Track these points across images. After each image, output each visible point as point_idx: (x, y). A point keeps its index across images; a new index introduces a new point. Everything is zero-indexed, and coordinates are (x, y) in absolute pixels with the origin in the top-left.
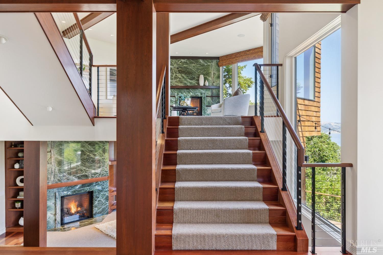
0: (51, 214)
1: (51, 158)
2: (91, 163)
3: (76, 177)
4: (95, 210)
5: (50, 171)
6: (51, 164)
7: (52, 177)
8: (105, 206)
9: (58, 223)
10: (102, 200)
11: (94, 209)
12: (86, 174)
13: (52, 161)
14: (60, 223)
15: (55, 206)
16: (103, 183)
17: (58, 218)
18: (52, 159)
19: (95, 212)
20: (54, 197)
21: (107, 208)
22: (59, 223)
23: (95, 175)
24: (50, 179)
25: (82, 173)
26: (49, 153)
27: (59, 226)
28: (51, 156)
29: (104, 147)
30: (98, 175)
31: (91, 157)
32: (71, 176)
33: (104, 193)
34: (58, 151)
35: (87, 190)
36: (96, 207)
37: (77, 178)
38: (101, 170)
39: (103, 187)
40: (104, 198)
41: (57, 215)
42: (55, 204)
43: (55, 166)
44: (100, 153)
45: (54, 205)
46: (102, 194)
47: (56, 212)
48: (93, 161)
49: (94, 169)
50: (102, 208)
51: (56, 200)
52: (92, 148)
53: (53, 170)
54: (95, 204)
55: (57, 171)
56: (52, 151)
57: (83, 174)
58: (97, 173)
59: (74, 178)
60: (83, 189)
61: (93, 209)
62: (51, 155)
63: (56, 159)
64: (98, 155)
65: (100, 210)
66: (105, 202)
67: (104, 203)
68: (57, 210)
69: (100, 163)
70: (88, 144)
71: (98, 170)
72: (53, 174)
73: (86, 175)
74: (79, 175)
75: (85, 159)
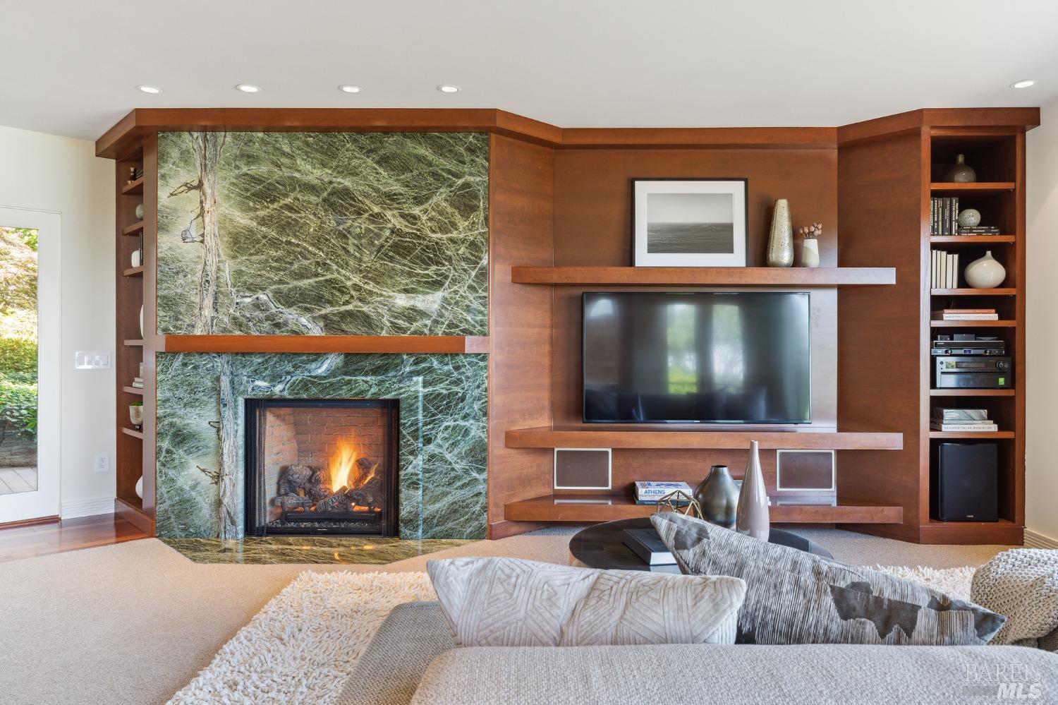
0: (204, 471)
1: (201, 215)
2: (391, 259)
3: (314, 318)
4: (411, 501)
5: (199, 274)
6: (203, 242)
7: (208, 302)
8: (467, 492)
10: (448, 456)
11: (404, 495)
12: (365, 309)
13: (208, 228)
14: (240, 521)
15: (219, 440)
16: (457, 368)
17: (229, 494)
18: (207, 220)
19: (408, 509)
20: (214, 396)
22: (236, 524)
23: (411, 319)
24: (196, 311)
25: (347, 303)
26: (195, 194)
27: (233, 536)
28: (202, 208)
29: (460, 182)
30: (426, 325)
31: (390, 225)
32: (292, 310)
33: (461, 423)
35: (366, 391)
36: (414, 485)
37: (322, 324)
38: (445, 299)
39: (455, 389)
40: (463, 447)
41: (228, 480)
42: (218, 430)
43: (219, 256)
44: (441, 213)
46: (452, 423)
47: (223, 464)
48: (405, 248)
49: (406, 291)
50: (449, 499)
51: (219, 413)
52: (396, 180)
53: (212, 269)
54: (410, 469)
55: (227, 276)
56: (206, 186)
57: (350, 307)
58: (423, 314)
59: (303, 320)
60: (349, 383)
61: (401, 491)
62: (202, 202)
63: (223, 221)
64: (431, 219)
65: (437, 506)
66: (466, 472)
67: (460, 473)
68: (227, 458)
69: (437, 263)
70: (378, 163)
71: (430, 297)
72: (212, 288)
73: (363, 312)
74: (328, 310)
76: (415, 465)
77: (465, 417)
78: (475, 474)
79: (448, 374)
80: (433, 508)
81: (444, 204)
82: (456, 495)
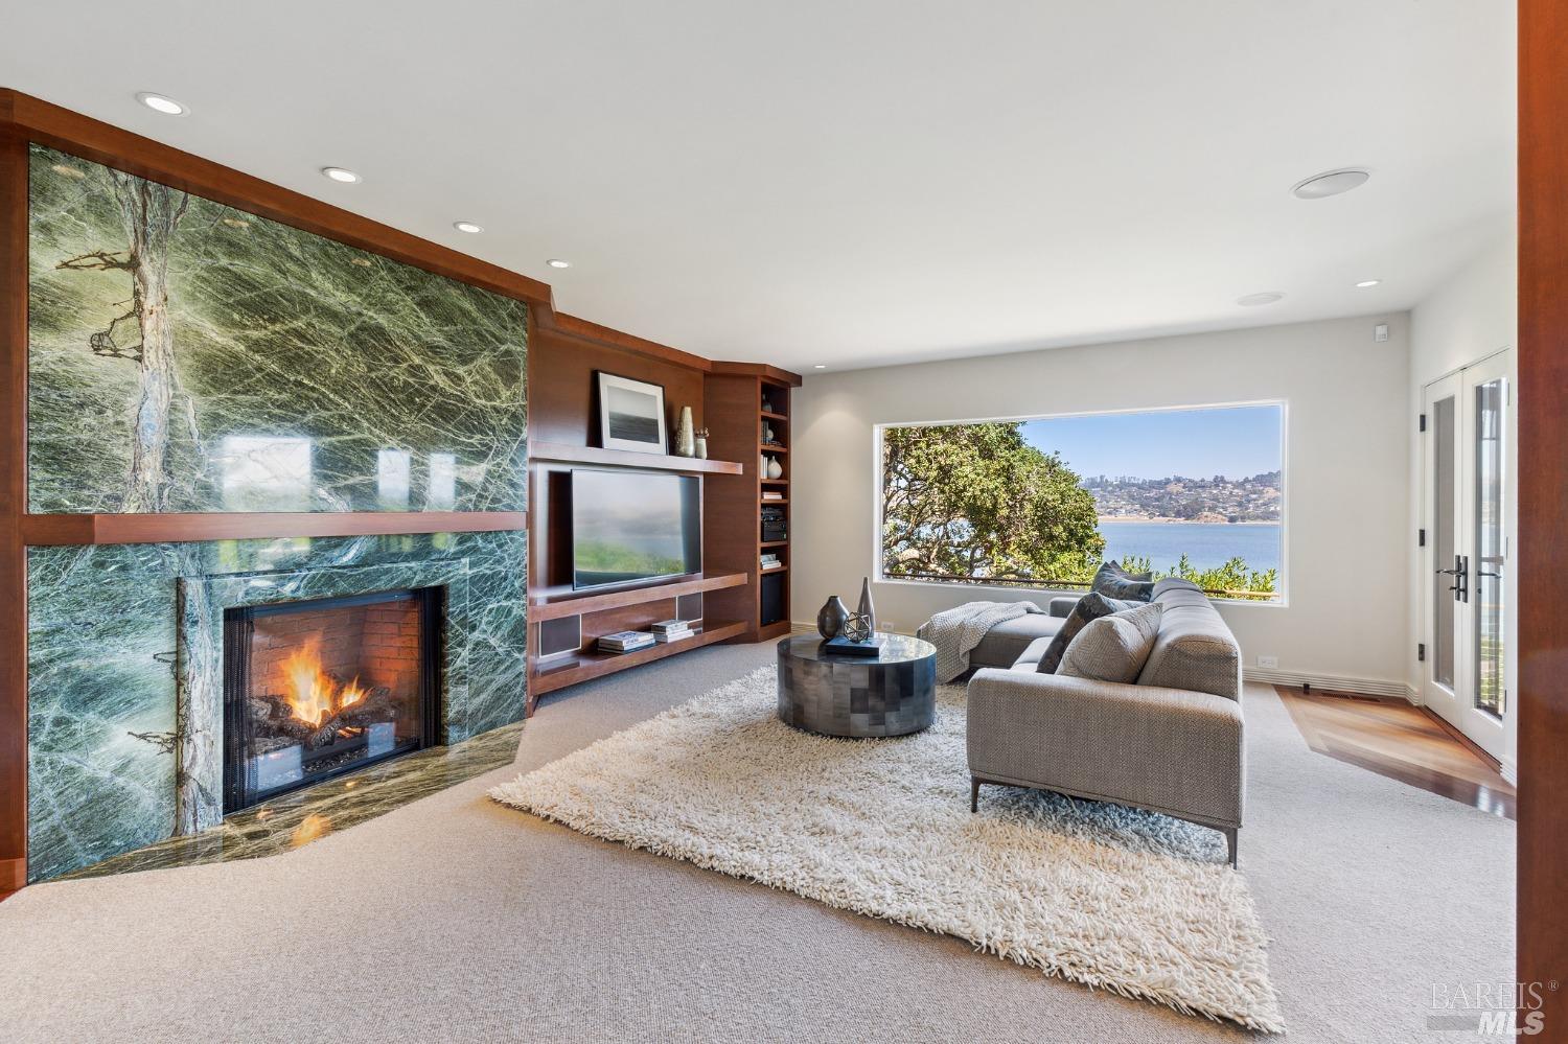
0: (143, 737)
1: (138, 311)
2: (434, 422)
4: (458, 699)
6: (139, 359)
7: (153, 459)
8: (509, 676)
9: (201, 802)
10: (493, 641)
11: (450, 695)
13: (151, 340)
14: (219, 795)
15: (180, 680)
16: (500, 546)
17: (201, 760)
18: (149, 324)
19: (457, 708)
20: (168, 611)
21: (519, 689)
22: (210, 802)
24: (126, 474)
26: (124, 278)
27: (210, 822)
28: (139, 304)
29: (503, 348)
30: (471, 500)
31: (432, 382)
33: (504, 603)
34: (204, 280)
35: (410, 579)
36: (462, 680)
38: (489, 472)
39: (500, 568)
40: (506, 629)
41: (198, 739)
42: (178, 664)
43: (174, 387)
44: (485, 378)
45: (164, 673)
46: (495, 605)
47: (186, 717)
48: (449, 411)
50: (494, 686)
51: (180, 636)
52: (439, 331)
53: (159, 408)
54: (459, 663)
55: (191, 424)
58: (468, 488)
59: (322, 493)
60: (387, 571)
61: (447, 691)
62: (136, 293)
63: (182, 335)
64: (475, 383)
65: (483, 696)
66: (509, 654)
67: (503, 656)
68: (195, 705)
69: (482, 432)
70: (418, 304)
71: (474, 469)
72: (159, 440)
74: (356, 479)
75: (394, 389)
76: (460, 658)
77: (507, 597)
78: (516, 655)
79: (492, 552)
80: (477, 701)
81: (488, 369)
82: (501, 679)
